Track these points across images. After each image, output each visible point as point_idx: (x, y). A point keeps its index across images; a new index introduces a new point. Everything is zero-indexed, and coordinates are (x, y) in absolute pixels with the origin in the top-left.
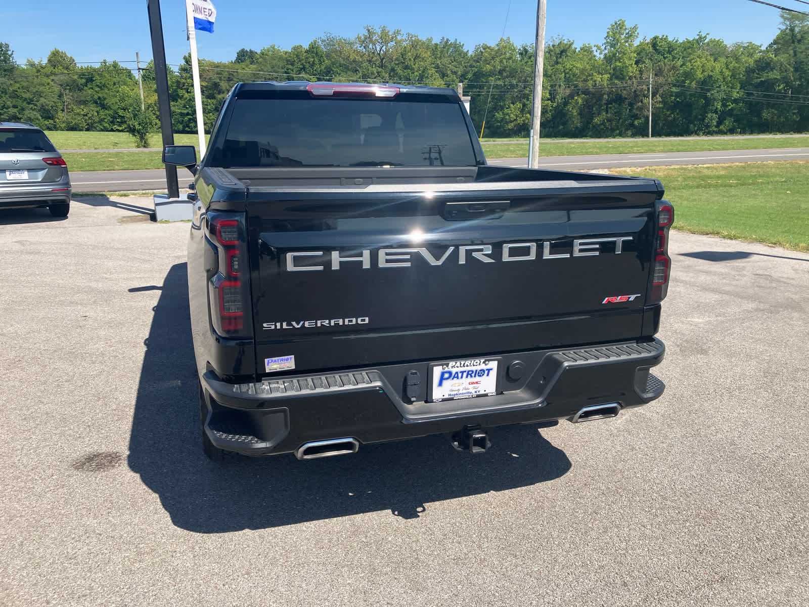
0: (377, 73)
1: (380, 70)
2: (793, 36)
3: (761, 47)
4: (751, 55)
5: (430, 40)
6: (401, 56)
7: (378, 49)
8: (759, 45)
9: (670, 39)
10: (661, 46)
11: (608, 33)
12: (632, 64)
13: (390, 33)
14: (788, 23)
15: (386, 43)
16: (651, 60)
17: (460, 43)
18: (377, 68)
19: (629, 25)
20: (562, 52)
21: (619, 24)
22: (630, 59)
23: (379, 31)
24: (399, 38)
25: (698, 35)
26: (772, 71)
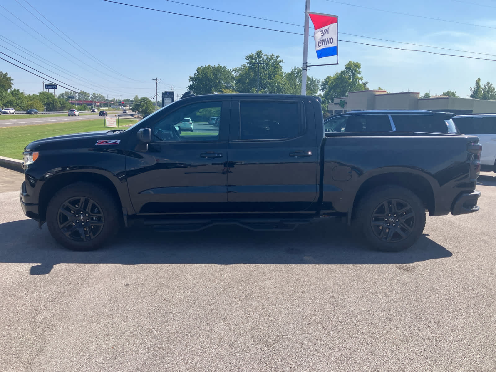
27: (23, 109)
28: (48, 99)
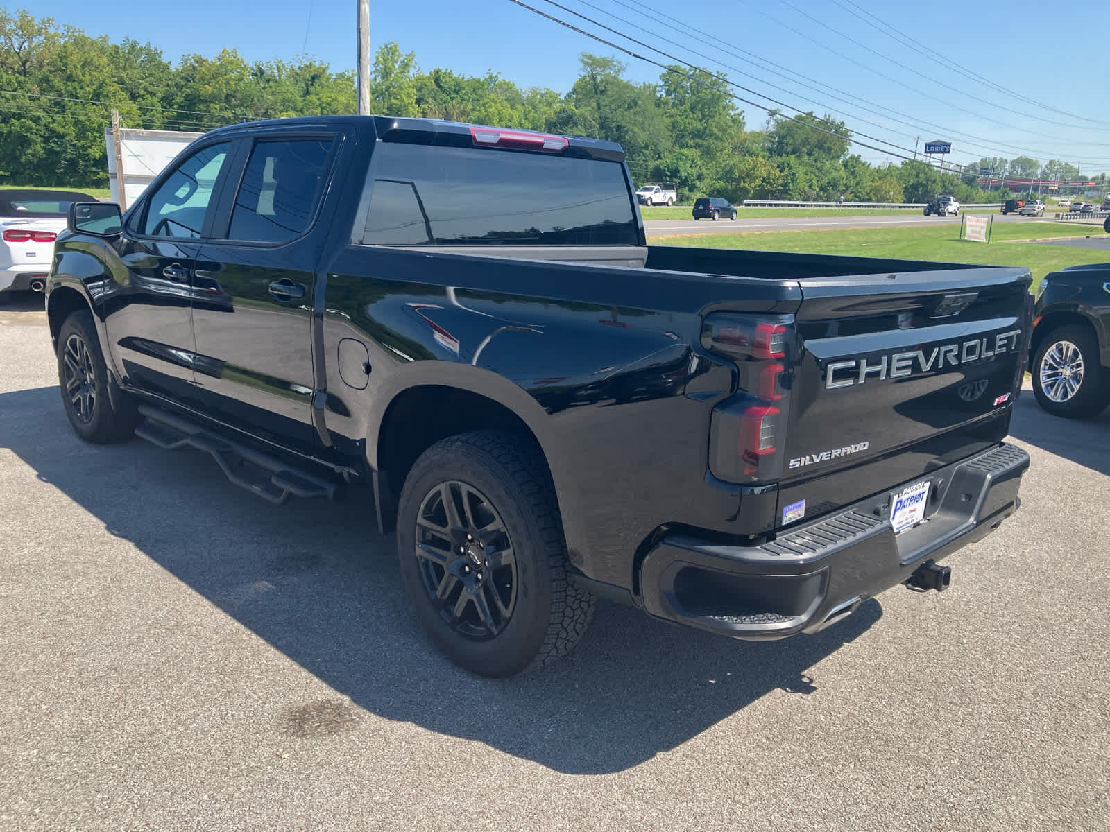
0: (17, 82)
1: (22, 78)
2: (596, 86)
3: (559, 95)
4: (549, 104)
5: (105, 39)
6: (59, 60)
7: (16, 45)
8: (558, 92)
9: (455, 75)
10: (445, 82)
11: (377, 58)
12: (412, 103)
13: (36, 22)
14: (589, 70)
15: (30, 38)
16: (435, 100)
17: (156, 49)
18: (17, 75)
19: (403, 51)
20: (313, 78)
21: (391, 48)
22: (409, 96)
23: (16, 17)
24: (51, 31)
25: (488, 73)
26: (577, 126)
27: (859, 197)
28: (917, 175)
